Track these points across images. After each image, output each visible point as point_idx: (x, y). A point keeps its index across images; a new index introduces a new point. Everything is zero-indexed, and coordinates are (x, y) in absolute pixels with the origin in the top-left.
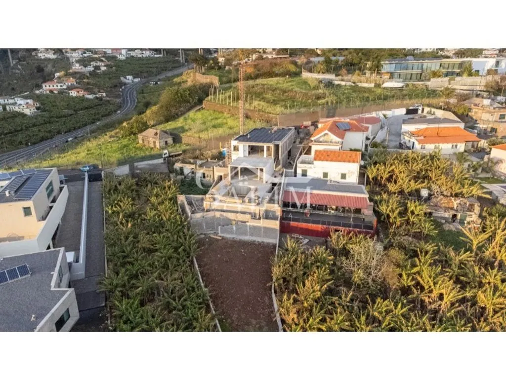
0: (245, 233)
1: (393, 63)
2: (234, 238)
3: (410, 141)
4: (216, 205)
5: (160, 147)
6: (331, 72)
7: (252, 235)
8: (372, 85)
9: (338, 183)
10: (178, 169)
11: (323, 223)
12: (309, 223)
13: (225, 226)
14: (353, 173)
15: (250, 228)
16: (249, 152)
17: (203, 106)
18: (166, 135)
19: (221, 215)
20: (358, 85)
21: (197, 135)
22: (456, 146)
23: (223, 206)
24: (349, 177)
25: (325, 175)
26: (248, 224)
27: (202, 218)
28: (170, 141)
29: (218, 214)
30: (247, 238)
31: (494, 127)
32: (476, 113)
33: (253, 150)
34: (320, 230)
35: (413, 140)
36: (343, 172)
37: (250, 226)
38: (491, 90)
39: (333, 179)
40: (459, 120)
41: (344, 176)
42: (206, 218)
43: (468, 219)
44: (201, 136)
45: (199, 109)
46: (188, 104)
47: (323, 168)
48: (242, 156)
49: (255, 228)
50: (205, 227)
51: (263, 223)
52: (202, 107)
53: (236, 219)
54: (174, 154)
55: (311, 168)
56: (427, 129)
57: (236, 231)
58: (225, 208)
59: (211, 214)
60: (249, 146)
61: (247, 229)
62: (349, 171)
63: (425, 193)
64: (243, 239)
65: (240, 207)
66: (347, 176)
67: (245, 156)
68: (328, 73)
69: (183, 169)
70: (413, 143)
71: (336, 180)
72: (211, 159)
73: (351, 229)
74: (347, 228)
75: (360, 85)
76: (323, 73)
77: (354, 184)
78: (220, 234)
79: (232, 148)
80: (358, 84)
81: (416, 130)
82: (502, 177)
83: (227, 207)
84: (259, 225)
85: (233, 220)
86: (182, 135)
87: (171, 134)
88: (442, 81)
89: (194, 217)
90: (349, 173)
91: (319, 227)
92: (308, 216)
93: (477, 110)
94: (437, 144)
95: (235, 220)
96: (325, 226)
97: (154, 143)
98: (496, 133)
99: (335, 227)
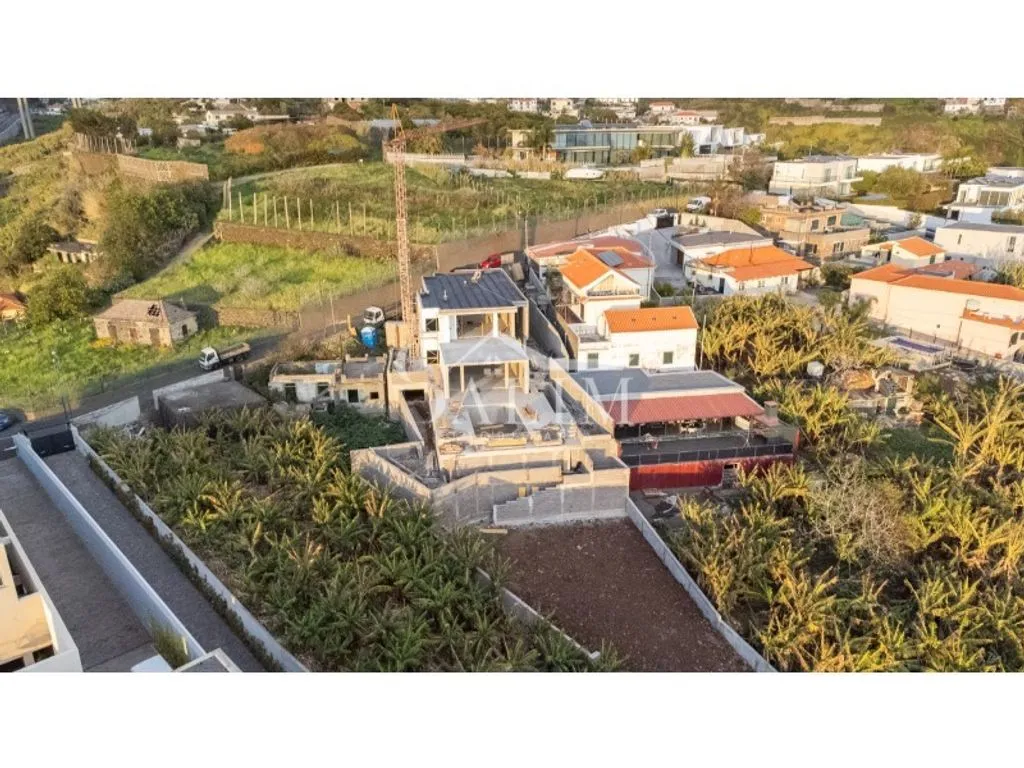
0: (556, 509)
1: (562, 133)
2: (532, 524)
3: (711, 277)
4: (469, 459)
5: (173, 341)
6: (449, 150)
7: (570, 508)
8: (547, 176)
9: (658, 372)
10: (281, 389)
11: (703, 456)
12: (657, 462)
13: (508, 502)
14: (685, 348)
15: (566, 496)
16: (458, 330)
17: (215, 233)
18: (179, 310)
19: (492, 479)
20: (519, 177)
21: (262, 304)
22: (786, 279)
23: (487, 458)
24: (679, 358)
25: (635, 359)
26: (562, 487)
27: (454, 495)
28: (192, 324)
29: (483, 479)
30: (561, 518)
31: (811, 242)
32: (770, 220)
33: (467, 325)
34: (696, 471)
35: (719, 274)
36: (668, 350)
37: (566, 491)
38: (741, 179)
39: (648, 367)
40: (759, 234)
41: (668, 357)
42: (461, 493)
43: (899, 405)
44: (275, 305)
45: (209, 242)
46: (180, 231)
47: (629, 345)
48: (448, 341)
49: (576, 492)
50: (457, 513)
51: (594, 479)
52: (213, 237)
53: (526, 482)
54: (232, 354)
55: (606, 349)
56: (729, 252)
57: (534, 510)
58: (491, 463)
59: (467, 483)
60: (458, 317)
61: (559, 500)
62: (678, 345)
63: (816, 369)
64: (553, 522)
65: (524, 454)
66: (675, 357)
67: (452, 341)
68: (445, 153)
69: (294, 389)
70: (722, 281)
71: (654, 367)
72: (352, 356)
73: (754, 458)
74: (748, 459)
75: (522, 175)
76: (436, 153)
77: (685, 369)
78: (497, 522)
79: (423, 326)
80: (518, 173)
81: (710, 256)
82: (879, 327)
83: (496, 458)
84: (586, 484)
85: (519, 485)
86: (216, 307)
87: (191, 308)
88: (656, 166)
89: (439, 495)
90: (678, 350)
91: (695, 466)
92: (656, 447)
93: (770, 215)
94: (761, 280)
95: (524, 485)
96: (706, 462)
97: (154, 333)
98: (815, 252)
99: (724, 461)
